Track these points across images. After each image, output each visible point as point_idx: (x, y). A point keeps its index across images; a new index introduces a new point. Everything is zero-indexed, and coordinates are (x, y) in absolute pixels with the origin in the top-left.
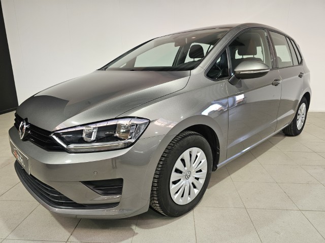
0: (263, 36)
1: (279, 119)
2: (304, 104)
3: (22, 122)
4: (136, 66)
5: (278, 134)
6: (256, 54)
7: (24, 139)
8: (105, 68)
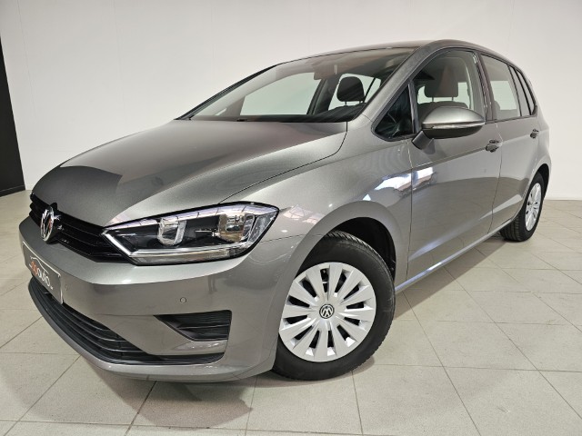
0: (469, 63)
1: (495, 210)
2: (537, 184)
3: (46, 211)
4: (244, 113)
5: (493, 238)
6: (456, 95)
7: (51, 241)
8: (189, 116)
